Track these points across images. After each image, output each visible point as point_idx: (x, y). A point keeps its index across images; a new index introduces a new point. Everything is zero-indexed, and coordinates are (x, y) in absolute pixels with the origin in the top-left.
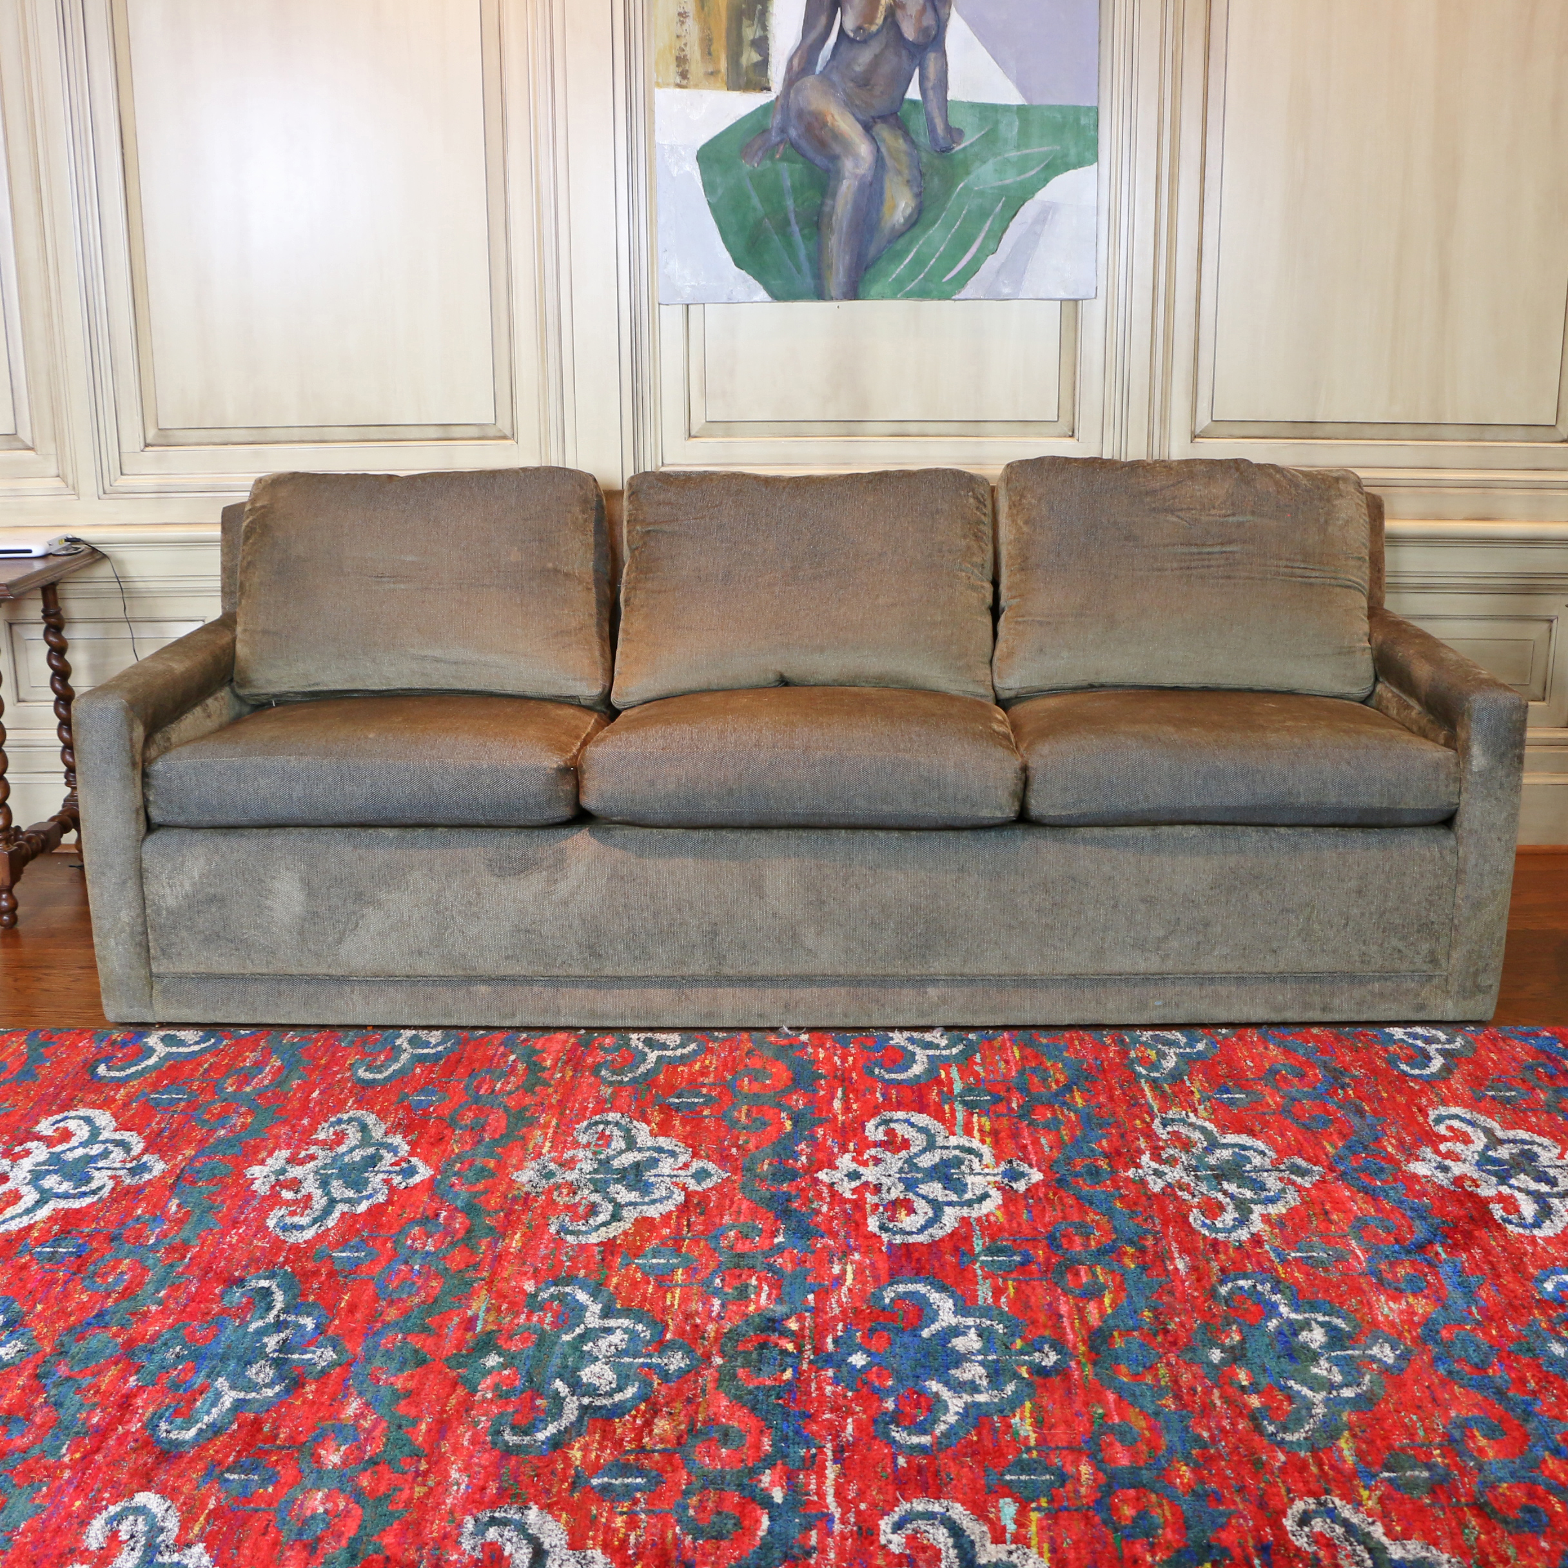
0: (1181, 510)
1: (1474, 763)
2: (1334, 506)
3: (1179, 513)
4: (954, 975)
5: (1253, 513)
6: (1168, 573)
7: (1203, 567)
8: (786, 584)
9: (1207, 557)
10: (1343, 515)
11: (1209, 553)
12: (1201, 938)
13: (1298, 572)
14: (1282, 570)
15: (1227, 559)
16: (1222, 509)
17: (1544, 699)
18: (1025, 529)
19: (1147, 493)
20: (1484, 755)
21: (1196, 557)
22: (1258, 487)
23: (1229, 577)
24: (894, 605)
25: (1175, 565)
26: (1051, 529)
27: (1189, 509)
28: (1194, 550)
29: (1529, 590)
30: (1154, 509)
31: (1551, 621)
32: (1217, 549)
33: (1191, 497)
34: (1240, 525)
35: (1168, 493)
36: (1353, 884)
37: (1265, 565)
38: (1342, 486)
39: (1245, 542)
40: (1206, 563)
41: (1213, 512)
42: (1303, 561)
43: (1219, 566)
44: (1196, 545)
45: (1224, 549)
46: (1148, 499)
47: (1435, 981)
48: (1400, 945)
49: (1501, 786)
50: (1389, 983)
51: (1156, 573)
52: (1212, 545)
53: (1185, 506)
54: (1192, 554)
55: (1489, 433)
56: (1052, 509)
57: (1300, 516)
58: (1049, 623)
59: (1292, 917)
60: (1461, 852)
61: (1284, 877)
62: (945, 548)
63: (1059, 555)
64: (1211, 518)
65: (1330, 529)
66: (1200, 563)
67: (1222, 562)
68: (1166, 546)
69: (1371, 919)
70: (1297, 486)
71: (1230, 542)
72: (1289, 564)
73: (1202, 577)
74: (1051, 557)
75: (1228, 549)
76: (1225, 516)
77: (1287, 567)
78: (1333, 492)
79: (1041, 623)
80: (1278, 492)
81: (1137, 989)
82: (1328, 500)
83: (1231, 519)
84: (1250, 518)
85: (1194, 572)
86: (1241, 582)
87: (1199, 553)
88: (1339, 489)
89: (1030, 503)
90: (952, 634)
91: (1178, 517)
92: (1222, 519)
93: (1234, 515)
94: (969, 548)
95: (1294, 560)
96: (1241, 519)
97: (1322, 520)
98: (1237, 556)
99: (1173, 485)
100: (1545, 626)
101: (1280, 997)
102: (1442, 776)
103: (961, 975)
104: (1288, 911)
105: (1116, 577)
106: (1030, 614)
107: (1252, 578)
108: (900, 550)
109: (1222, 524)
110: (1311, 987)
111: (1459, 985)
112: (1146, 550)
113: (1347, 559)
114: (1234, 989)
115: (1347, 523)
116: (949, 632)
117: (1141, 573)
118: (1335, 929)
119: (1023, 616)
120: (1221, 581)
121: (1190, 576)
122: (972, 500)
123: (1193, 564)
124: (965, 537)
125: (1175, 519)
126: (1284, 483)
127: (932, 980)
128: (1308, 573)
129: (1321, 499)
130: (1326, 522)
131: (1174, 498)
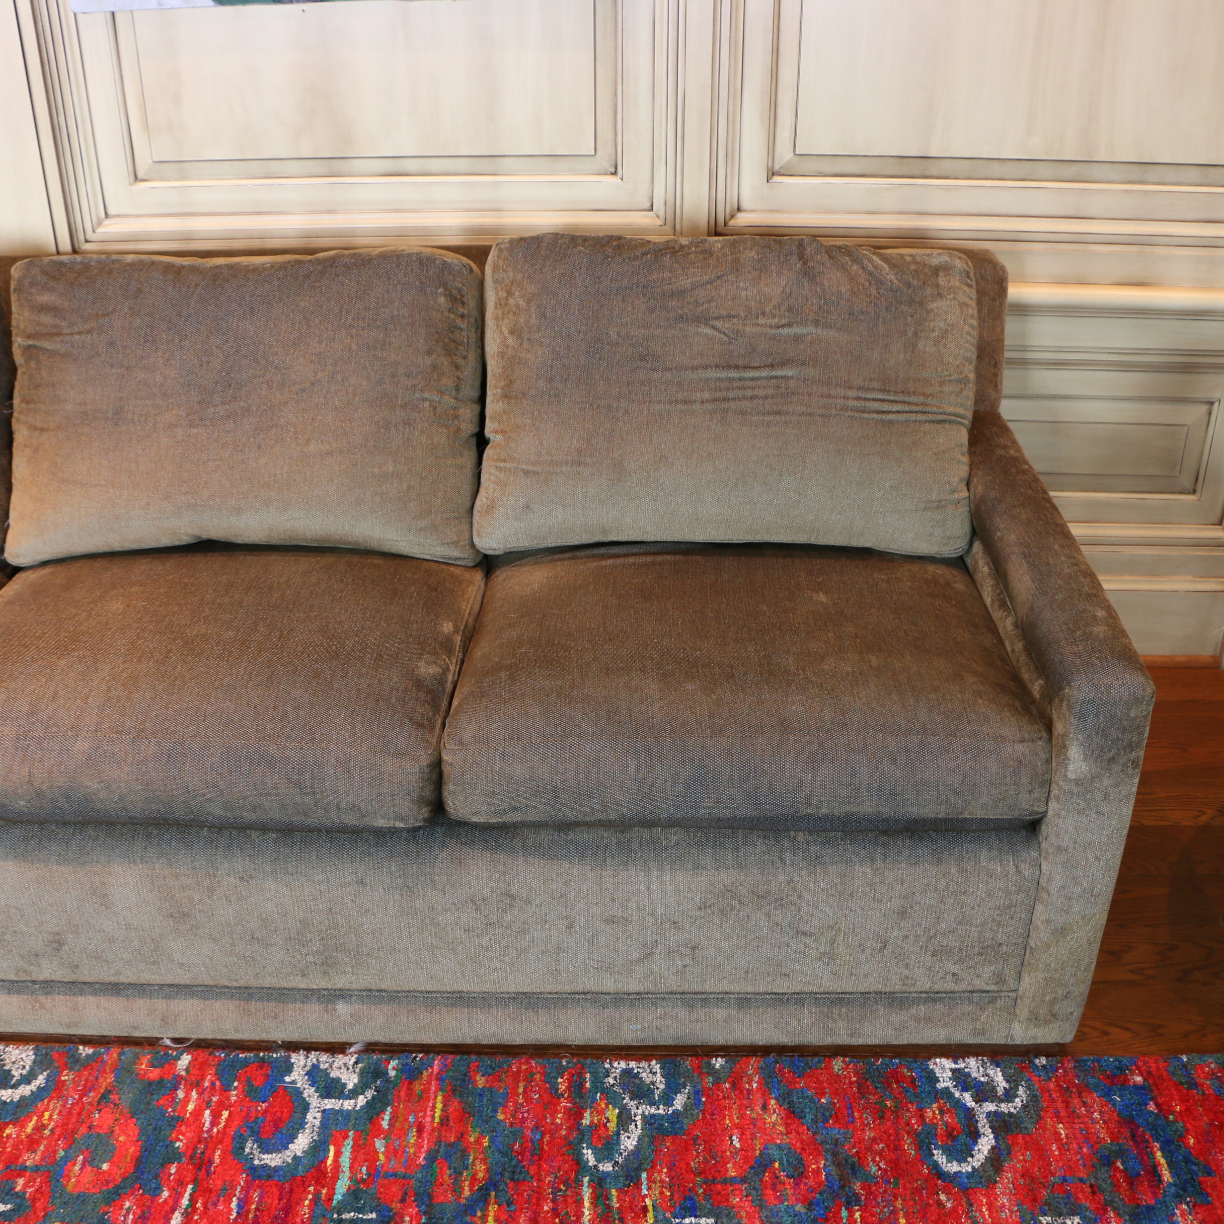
0: (718, 318)
1: (1071, 767)
2: (929, 312)
3: (715, 323)
4: (370, 990)
5: (816, 323)
6: (696, 407)
7: (745, 398)
8: (192, 425)
9: (751, 383)
10: (941, 324)
11: (753, 379)
12: (688, 961)
13: (875, 406)
14: (851, 403)
15: (778, 387)
16: (774, 316)
17: (1194, 492)
18: (511, 341)
19: (672, 295)
20: (1085, 760)
21: (735, 384)
22: (826, 282)
23: (778, 413)
24: (330, 453)
25: (707, 396)
26: (541, 344)
27: (730, 317)
28: (733, 374)
29: (1188, 369)
30: (681, 317)
31: (1212, 403)
32: (764, 373)
33: (733, 299)
34: (798, 339)
35: (701, 294)
36: (895, 904)
37: (829, 396)
38: (942, 281)
39: (803, 363)
40: (749, 393)
41: (762, 321)
42: (883, 391)
43: (766, 397)
44: (737, 367)
45: (774, 373)
46: (673, 303)
47: (1000, 1003)
48: (955, 969)
49: (1106, 796)
50: (939, 1006)
51: (680, 407)
52: (759, 368)
53: (724, 313)
54: (730, 380)
55: (1153, 174)
56: (544, 315)
57: (881, 329)
58: (536, 473)
59: (809, 941)
60: (1044, 867)
61: (800, 897)
62: (401, 371)
63: (551, 380)
64: (758, 329)
65: (920, 345)
66: (741, 393)
67: (771, 391)
68: (694, 368)
69: (917, 942)
70: (880, 283)
71: (783, 364)
72: (862, 395)
73: (742, 413)
74: (541, 383)
75: (780, 373)
76: (778, 327)
77: (858, 398)
78: (928, 291)
79: (526, 473)
80: (853, 293)
81: (607, 1011)
82: (921, 304)
83: (785, 331)
84: (811, 329)
85: (733, 405)
86: (795, 418)
87: (740, 379)
88: (938, 285)
89: (517, 306)
90: (409, 487)
91: (714, 328)
92: (773, 331)
93: (789, 325)
94: (434, 367)
95: (868, 390)
96: (797, 330)
97: (910, 333)
98: (792, 383)
99: (710, 282)
100: (1204, 408)
101: (794, 1023)
102: (1025, 780)
103: (379, 991)
104: (804, 934)
105: (626, 412)
106: (512, 459)
107: (810, 415)
108: (339, 377)
109: (773, 338)
110: (836, 1011)
111: (1031, 1012)
112: (668, 375)
113: (942, 384)
114: (733, 1012)
115: (945, 333)
116: (405, 486)
117: (658, 407)
118: (867, 953)
119: (505, 461)
120: (767, 418)
121: (726, 411)
122: (442, 300)
123: (731, 395)
124: (429, 352)
125: (709, 331)
126: (863, 278)
127: (342, 995)
128: (886, 407)
129: (911, 302)
130: (916, 334)
131: (710, 301)
